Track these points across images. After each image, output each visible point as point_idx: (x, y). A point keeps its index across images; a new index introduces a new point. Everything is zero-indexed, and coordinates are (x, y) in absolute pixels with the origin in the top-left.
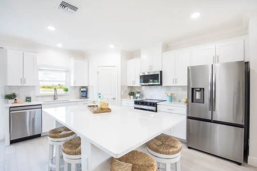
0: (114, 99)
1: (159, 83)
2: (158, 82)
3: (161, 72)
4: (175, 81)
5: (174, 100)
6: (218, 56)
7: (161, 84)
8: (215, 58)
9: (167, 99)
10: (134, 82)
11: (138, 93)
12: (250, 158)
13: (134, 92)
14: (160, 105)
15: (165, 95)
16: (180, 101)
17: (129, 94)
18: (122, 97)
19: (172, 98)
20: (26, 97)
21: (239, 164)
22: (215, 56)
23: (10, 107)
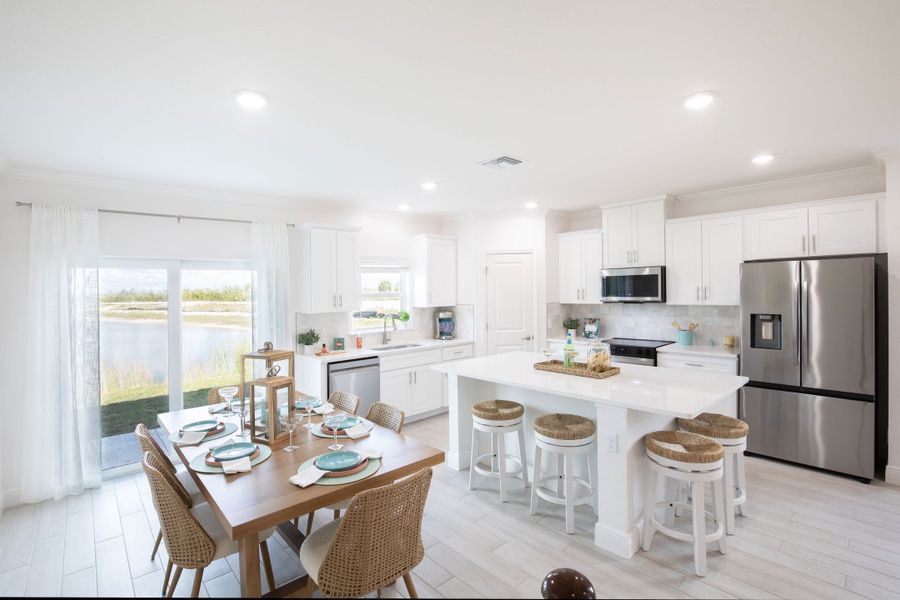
0: (528, 339)
1: (659, 298)
2: (657, 296)
3: (664, 269)
4: (704, 292)
5: (696, 341)
6: (814, 238)
7: (664, 299)
8: (806, 241)
9: (680, 338)
10: (582, 293)
11: (593, 321)
12: (890, 469)
13: (577, 320)
14: (665, 353)
15: (672, 327)
16: (713, 344)
17: (565, 325)
18: (550, 333)
19: (693, 337)
20: (335, 340)
21: (866, 481)
22: (806, 237)
23: (329, 364)
